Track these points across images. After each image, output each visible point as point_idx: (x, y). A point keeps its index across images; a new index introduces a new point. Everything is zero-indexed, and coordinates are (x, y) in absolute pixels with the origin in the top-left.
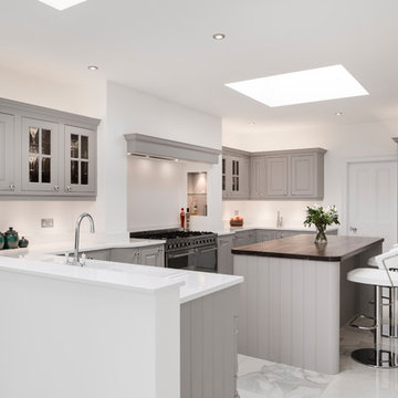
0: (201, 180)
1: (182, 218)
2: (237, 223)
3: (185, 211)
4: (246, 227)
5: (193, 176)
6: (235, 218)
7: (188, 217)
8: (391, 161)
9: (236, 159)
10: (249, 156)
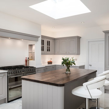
0: (34, 47)
1: (26, 61)
2: (50, 63)
3: (27, 59)
4: (53, 64)
5: (31, 46)
6: (49, 61)
7: (28, 61)
8: (102, 41)
9: (49, 40)
10: (54, 40)
